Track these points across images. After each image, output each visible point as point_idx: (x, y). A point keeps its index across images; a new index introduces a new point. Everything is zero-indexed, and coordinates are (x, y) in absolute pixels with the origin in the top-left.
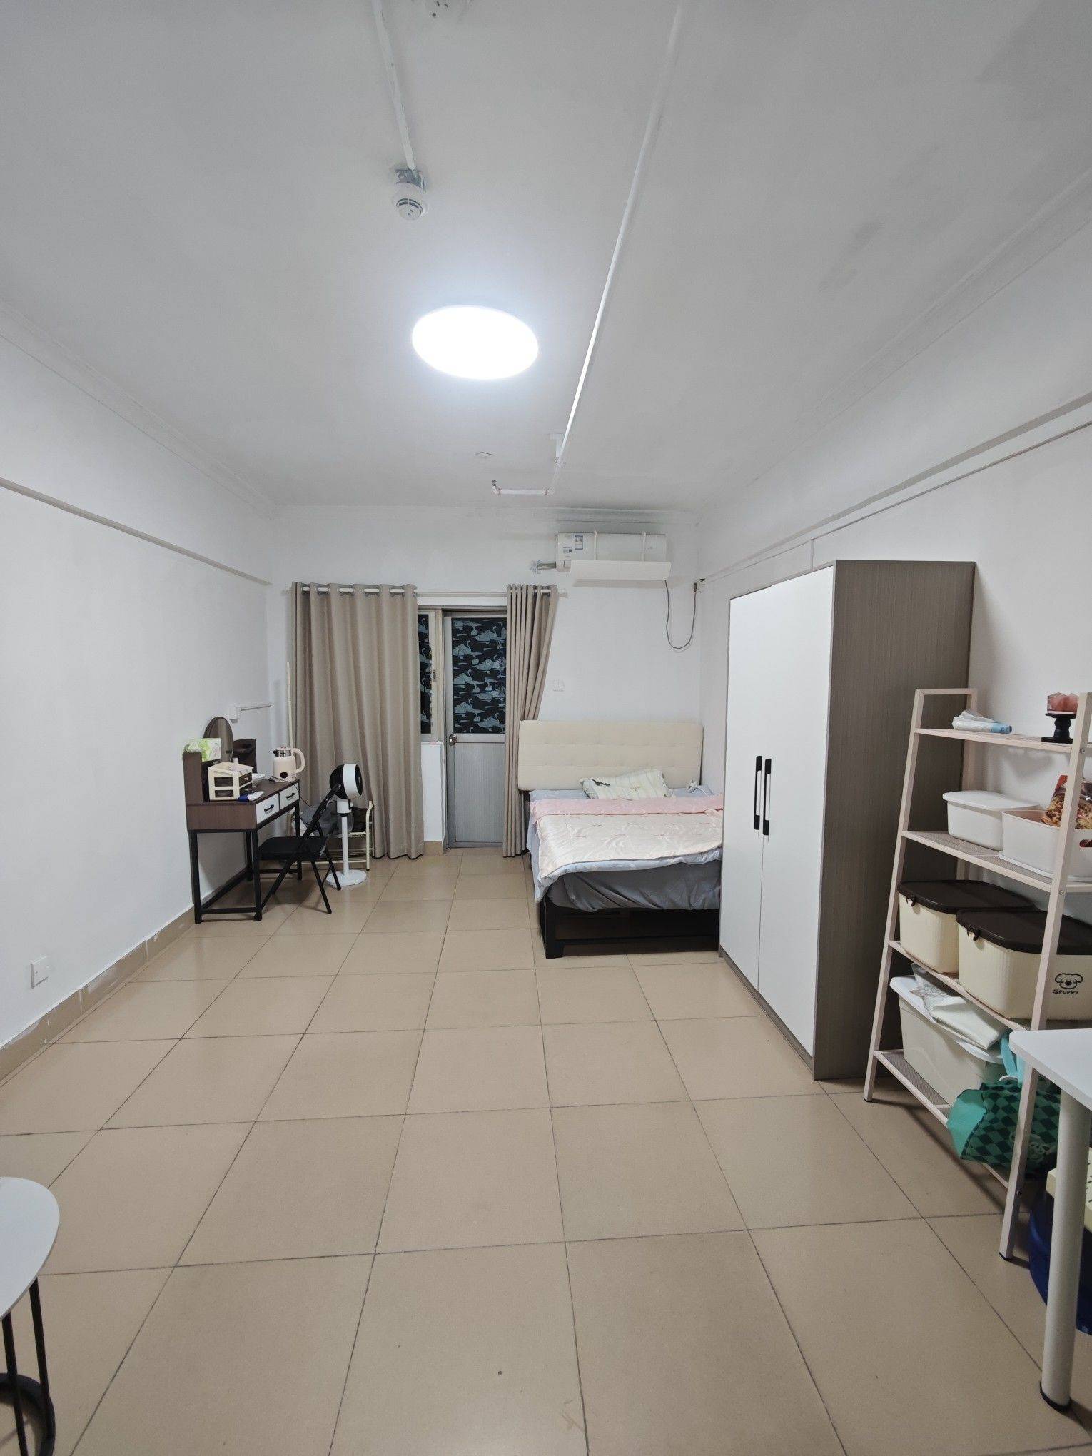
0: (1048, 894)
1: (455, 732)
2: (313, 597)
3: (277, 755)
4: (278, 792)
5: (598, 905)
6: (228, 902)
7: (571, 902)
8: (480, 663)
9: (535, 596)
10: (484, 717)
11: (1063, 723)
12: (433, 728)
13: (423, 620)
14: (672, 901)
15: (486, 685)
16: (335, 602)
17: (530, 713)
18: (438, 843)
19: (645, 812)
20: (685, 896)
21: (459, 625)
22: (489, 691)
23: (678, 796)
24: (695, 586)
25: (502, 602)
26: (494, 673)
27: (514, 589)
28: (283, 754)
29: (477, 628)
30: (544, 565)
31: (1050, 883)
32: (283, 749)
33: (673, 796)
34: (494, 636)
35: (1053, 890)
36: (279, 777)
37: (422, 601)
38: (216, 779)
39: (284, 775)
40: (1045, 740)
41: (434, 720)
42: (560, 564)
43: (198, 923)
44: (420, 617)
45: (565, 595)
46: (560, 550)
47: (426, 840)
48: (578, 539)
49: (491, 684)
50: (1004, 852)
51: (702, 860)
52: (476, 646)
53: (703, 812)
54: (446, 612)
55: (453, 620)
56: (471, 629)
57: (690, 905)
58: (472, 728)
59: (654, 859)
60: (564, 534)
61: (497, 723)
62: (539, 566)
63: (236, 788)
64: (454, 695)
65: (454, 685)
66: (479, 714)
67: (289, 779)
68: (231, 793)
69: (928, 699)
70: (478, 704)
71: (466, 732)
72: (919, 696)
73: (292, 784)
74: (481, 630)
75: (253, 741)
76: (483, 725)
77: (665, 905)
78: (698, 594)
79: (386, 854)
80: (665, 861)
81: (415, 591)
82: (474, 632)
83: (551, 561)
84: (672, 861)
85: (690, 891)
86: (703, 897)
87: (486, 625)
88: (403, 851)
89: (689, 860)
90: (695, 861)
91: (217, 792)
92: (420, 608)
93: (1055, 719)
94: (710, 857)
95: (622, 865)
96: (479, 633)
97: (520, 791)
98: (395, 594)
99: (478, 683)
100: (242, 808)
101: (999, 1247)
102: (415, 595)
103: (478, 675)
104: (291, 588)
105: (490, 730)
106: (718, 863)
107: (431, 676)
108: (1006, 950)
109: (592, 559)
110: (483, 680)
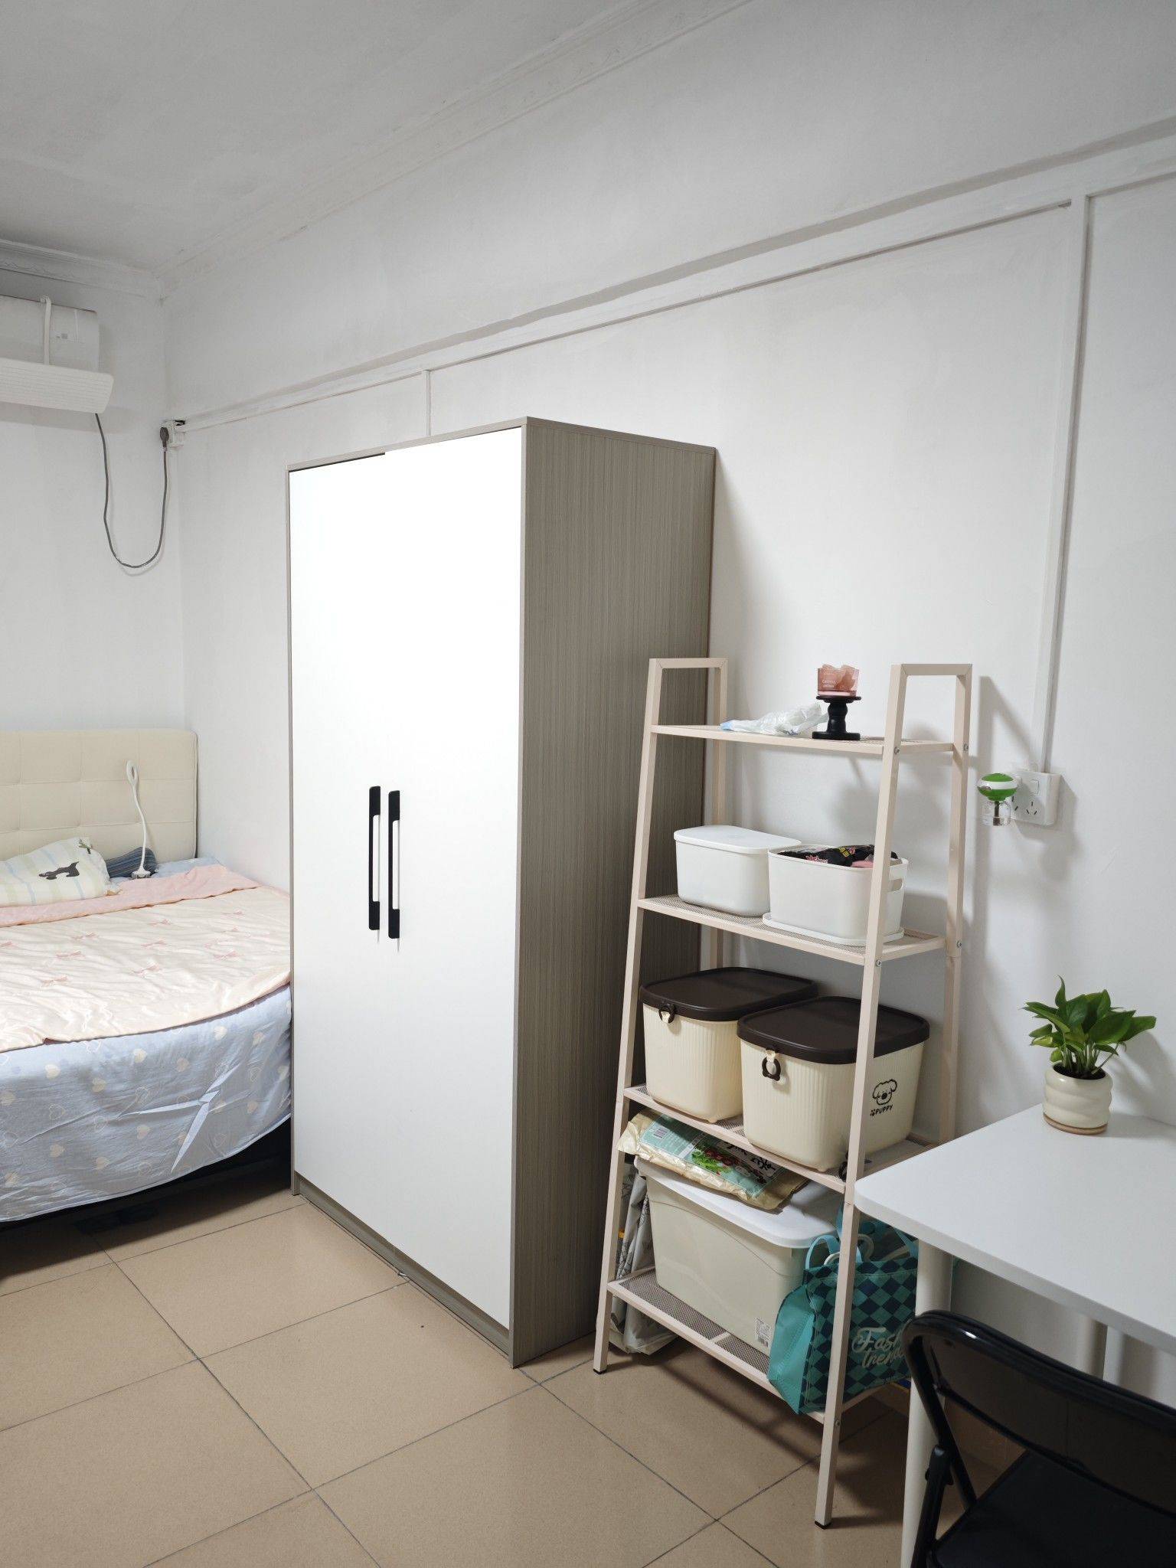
0: (859, 970)
11: (838, 708)
24: (164, 434)
31: (863, 953)
35: (868, 961)
40: (817, 736)
50: (773, 914)
69: (668, 674)
72: (656, 668)
78: (170, 452)
93: (829, 704)
101: (814, 1516)
108: (817, 1064)
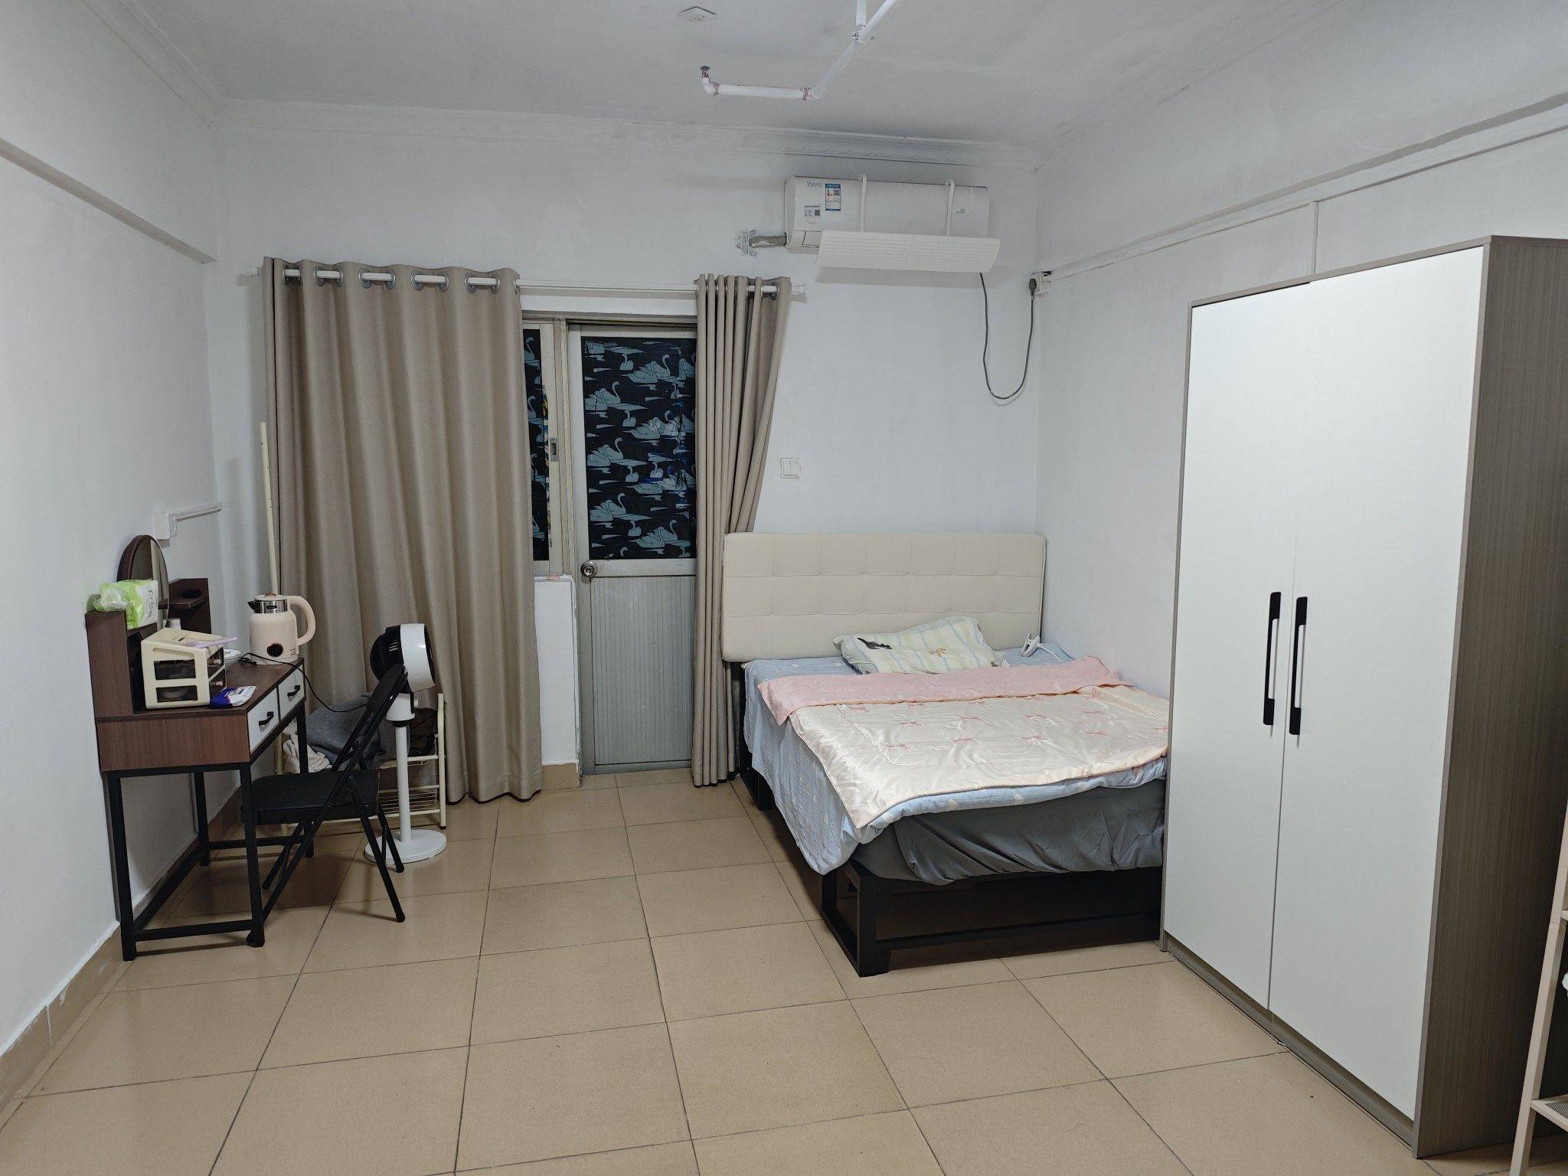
1: (592, 557)
2: (309, 290)
3: (258, 610)
4: (276, 686)
5: (955, 872)
6: (179, 914)
7: (910, 869)
8: (638, 425)
9: (751, 296)
10: (647, 528)
12: (552, 551)
13: (532, 341)
14: (1084, 857)
15: (650, 467)
16: (355, 297)
17: (738, 520)
18: (572, 765)
19: (977, 694)
20: (1105, 846)
21: (597, 350)
22: (657, 479)
23: (1012, 663)
24: (1033, 285)
25: (686, 308)
26: (665, 444)
27: (712, 284)
28: (270, 608)
29: (630, 357)
30: (764, 238)
32: (269, 598)
33: (1005, 663)
34: (665, 374)
36: (267, 656)
37: (530, 303)
38: (159, 666)
39: (275, 650)
41: (554, 534)
42: (796, 237)
43: (132, 959)
44: (527, 333)
45: (802, 298)
46: (799, 211)
47: (546, 761)
48: (832, 191)
49: (661, 465)
51: (1135, 781)
52: (630, 392)
53: (1075, 692)
54: (573, 323)
55: (584, 339)
56: (620, 359)
57: (1113, 861)
58: (625, 549)
59: (1052, 784)
60: (806, 180)
61: (672, 539)
62: (754, 240)
63: (202, 682)
64: (589, 487)
65: (588, 468)
66: (638, 523)
67: (287, 657)
68: (191, 692)
70: (635, 502)
71: (614, 558)
73: (294, 667)
74: (639, 362)
75: (204, 582)
76: (645, 543)
77: (1071, 864)
78: (1037, 298)
79: (471, 794)
80: (1074, 786)
81: (519, 282)
82: (627, 365)
83: (776, 230)
84: (1086, 785)
85: (1113, 839)
86: (1135, 845)
87: (647, 351)
88: (502, 785)
89: (1114, 782)
90: (1124, 784)
91: (161, 693)
92: (527, 315)
94: (1149, 775)
95: (1000, 797)
96: (636, 368)
97: (725, 663)
98: (477, 286)
99: (635, 463)
100: (218, 722)
102: (518, 290)
103: (634, 448)
104: (263, 269)
105: (660, 552)
106: (1161, 785)
107: (548, 450)
109: (858, 229)
110: (646, 459)
